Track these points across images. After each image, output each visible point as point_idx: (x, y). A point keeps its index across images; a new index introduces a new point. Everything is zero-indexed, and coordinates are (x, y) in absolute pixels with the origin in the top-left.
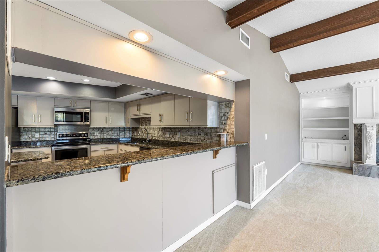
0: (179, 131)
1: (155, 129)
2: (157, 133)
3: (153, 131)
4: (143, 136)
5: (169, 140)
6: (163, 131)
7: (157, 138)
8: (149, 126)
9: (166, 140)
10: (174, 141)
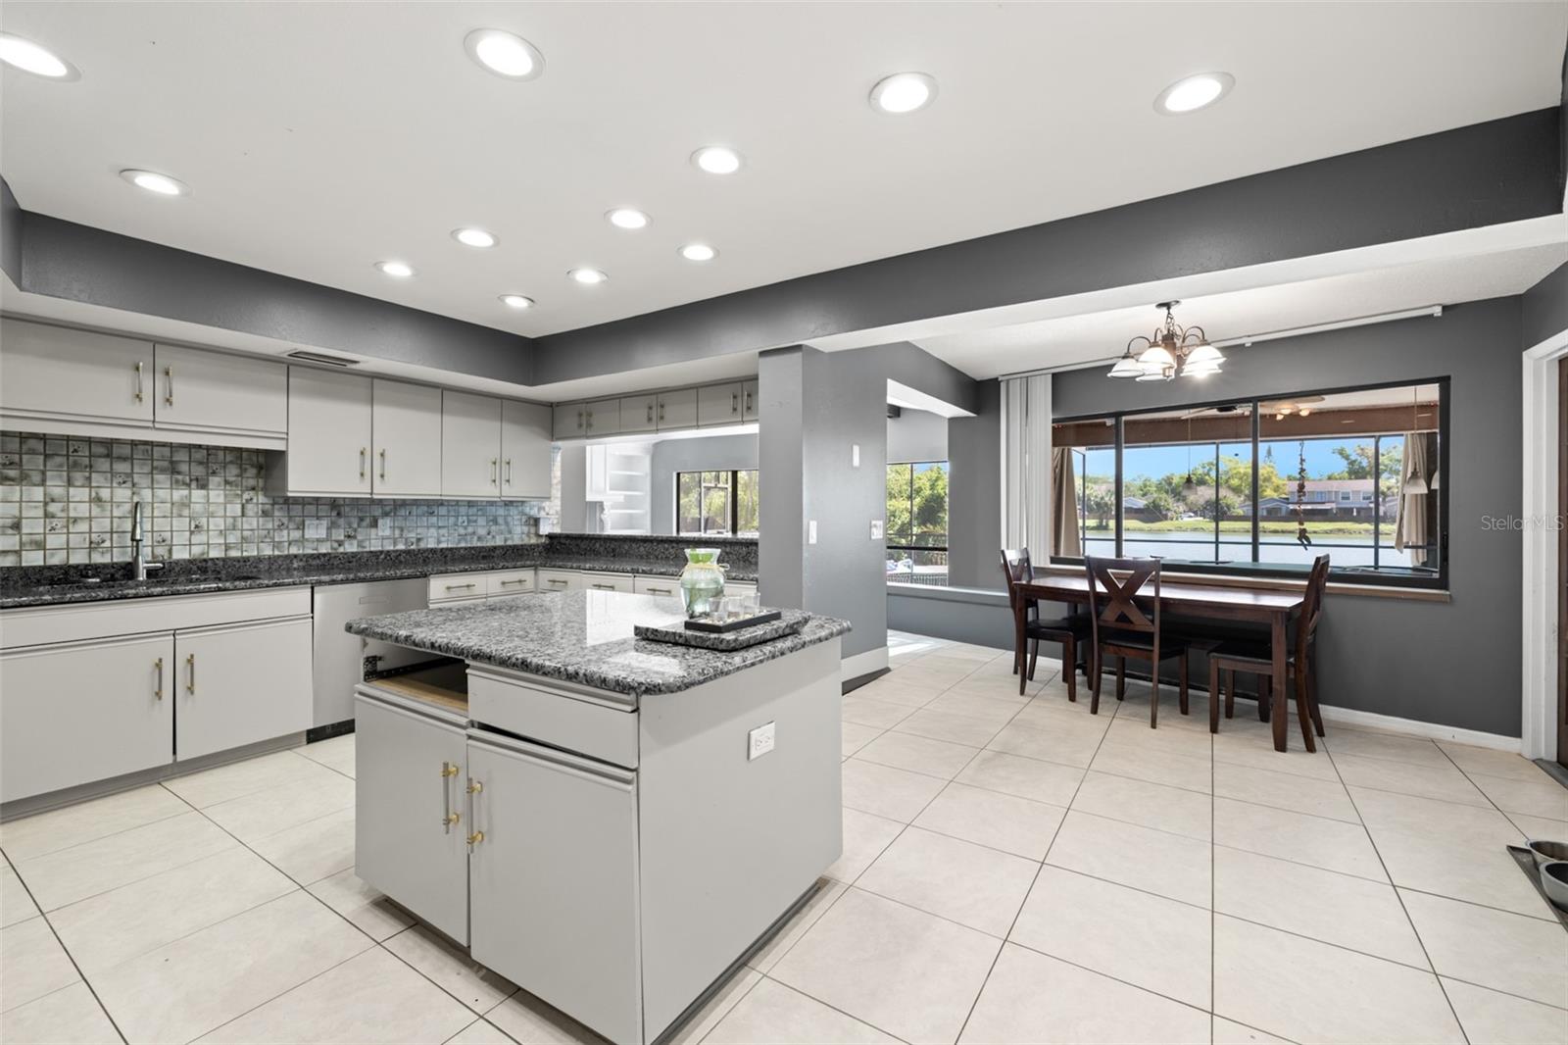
1: (197, 508)
2: (217, 523)
3: (180, 516)
4: (18, 553)
5: (324, 549)
6: (277, 513)
7: (223, 547)
8: (129, 493)
9: (301, 552)
10: (360, 550)
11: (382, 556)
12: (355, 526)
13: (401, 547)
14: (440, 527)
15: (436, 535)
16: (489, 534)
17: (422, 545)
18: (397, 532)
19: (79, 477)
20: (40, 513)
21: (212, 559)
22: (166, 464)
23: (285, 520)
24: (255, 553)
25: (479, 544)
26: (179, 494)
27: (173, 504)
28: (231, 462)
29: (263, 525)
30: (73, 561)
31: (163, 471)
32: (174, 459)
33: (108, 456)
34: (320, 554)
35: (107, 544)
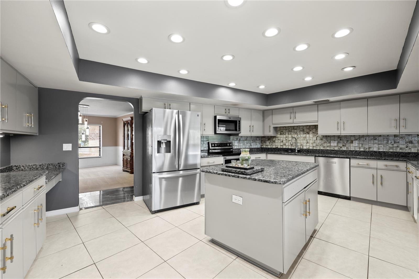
0: (356, 140)
1: (307, 138)
2: (311, 141)
3: (305, 140)
4: (283, 146)
5: (336, 149)
6: (324, 139)
7: (312, 147)
8: (296, 135)
9: (330, 149)
10: (347, 149)
11: (354, 152)
12: (346, 143)
13: (362, 150)
14: (379, 144)
15: (377, 147)
17: (371, 150)
18: (360, 145)
19: (290, 133)
20: (285, 139)
21: (310, 149)
22: (302, 130)
23: (326, 141)
24: (319, 148)
25: (400, 151)
26: (305, 135)
27: (303, 137)
28: (314, 128)
29: (321, 142)
30: (289, 148)
31: (302, 131)
32: (304, 128)
33: (293, 129)
34: (334, 150)
35: (293, 145)
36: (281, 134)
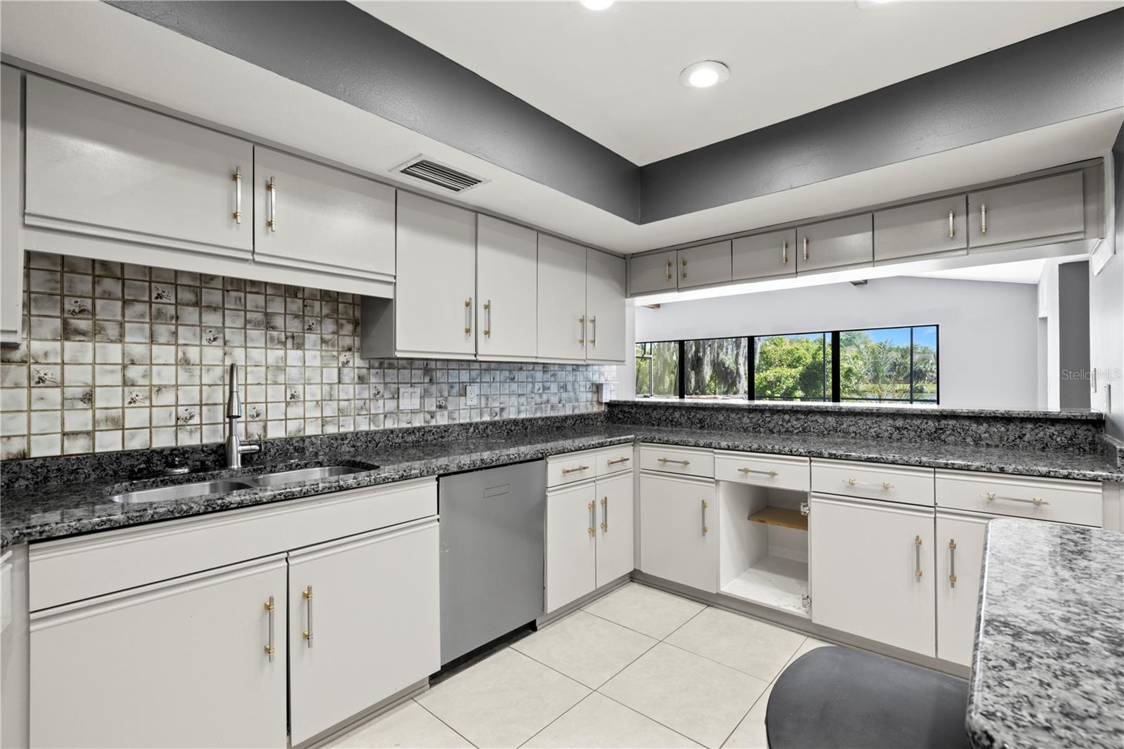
0: (473, 380)
1: (293, 373)
2: (314, 392)
3: (276, 383)
4: (90, 434)
5: (418, 422)
6: (373, 380)
7: (320, 421)
8: (220, 352)
9: (396, 426)
10: (451, 422)
11: (472, 430)
12: (446, 394)
13: (487, 418)
14: (519, 395)
15: (516, 404)
16: (560, 403)
17: (506, 416)
18: (483, 400)
19: (163, 331)
20: (118, 379)
21: (309, 437)
22: (259, 316)
23: (381, 388)
24: (352, 429)
25: (552, 414)
26: (275, 355)
27: (267, 368)
28: (327, 316)
29: (359, 394)
30: (157, 444)
31: (257, 325)
32: (268, 311)
33: (197, 304)
34: (415, 428)
35: (196, 420)
36: (67, 332)
